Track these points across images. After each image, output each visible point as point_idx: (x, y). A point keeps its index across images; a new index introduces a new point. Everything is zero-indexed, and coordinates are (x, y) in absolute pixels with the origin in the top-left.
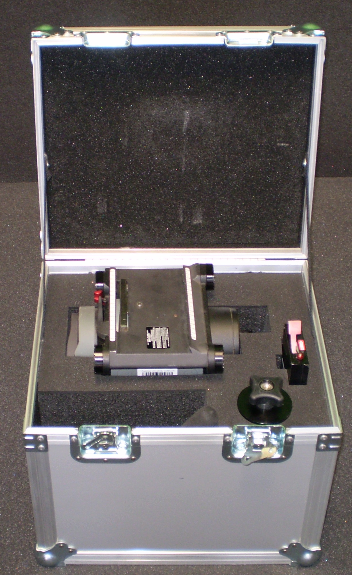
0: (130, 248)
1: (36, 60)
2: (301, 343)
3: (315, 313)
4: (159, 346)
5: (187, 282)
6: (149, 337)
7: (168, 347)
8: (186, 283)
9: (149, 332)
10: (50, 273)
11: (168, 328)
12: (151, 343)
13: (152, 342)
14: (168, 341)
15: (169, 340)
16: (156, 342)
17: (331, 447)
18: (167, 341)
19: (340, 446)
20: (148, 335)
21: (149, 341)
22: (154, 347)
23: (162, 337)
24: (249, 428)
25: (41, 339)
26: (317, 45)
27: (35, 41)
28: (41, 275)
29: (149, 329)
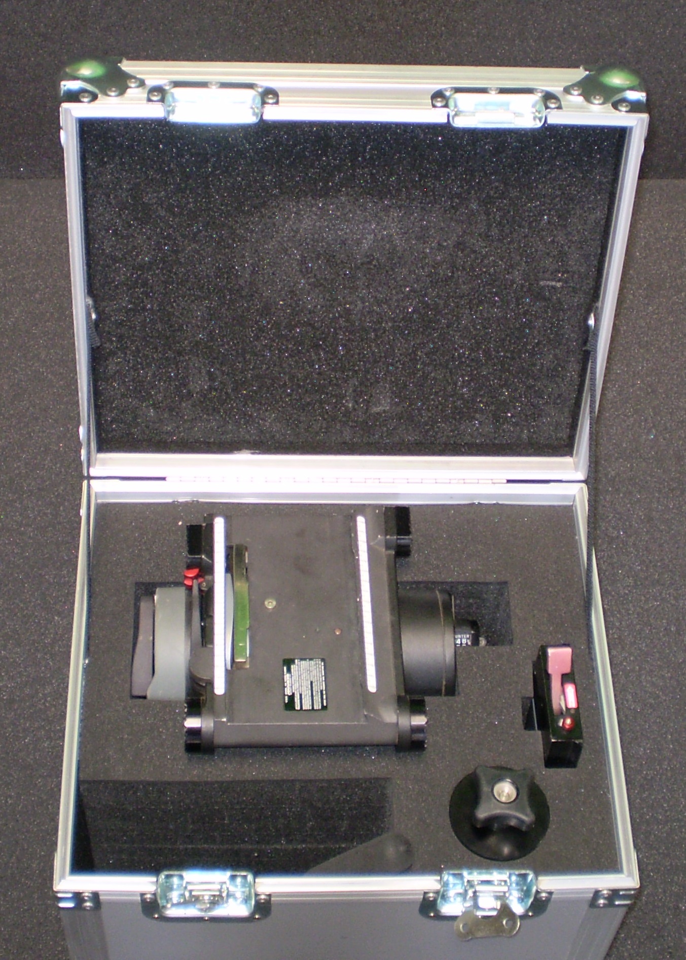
0: (253, 453)
1: (69, 139)
2: (570, 690)
3: (596, 612)
4: (307, 706)
5: (360, 553)
6: (288, 682)
7: (324, 708)
8: (358, 555)
9: (289, 670)
10: (99, 501)
11: (323, 660)
12: (292, 698)
13: (293, 694)
14: (324, 692)
15: (326, 690)
16: (301, 695)
17: (617, 903)
18: (322, 691)
19: (633, 901)
20: (287, 676)
21: (288, 692)
22: (298, 707)
23: (312, 683)
24: (470, 874)
25: (85, 658)
26: (631, 128)
27: (67, 110)
28: (83, 512)
29: (289, 663)
